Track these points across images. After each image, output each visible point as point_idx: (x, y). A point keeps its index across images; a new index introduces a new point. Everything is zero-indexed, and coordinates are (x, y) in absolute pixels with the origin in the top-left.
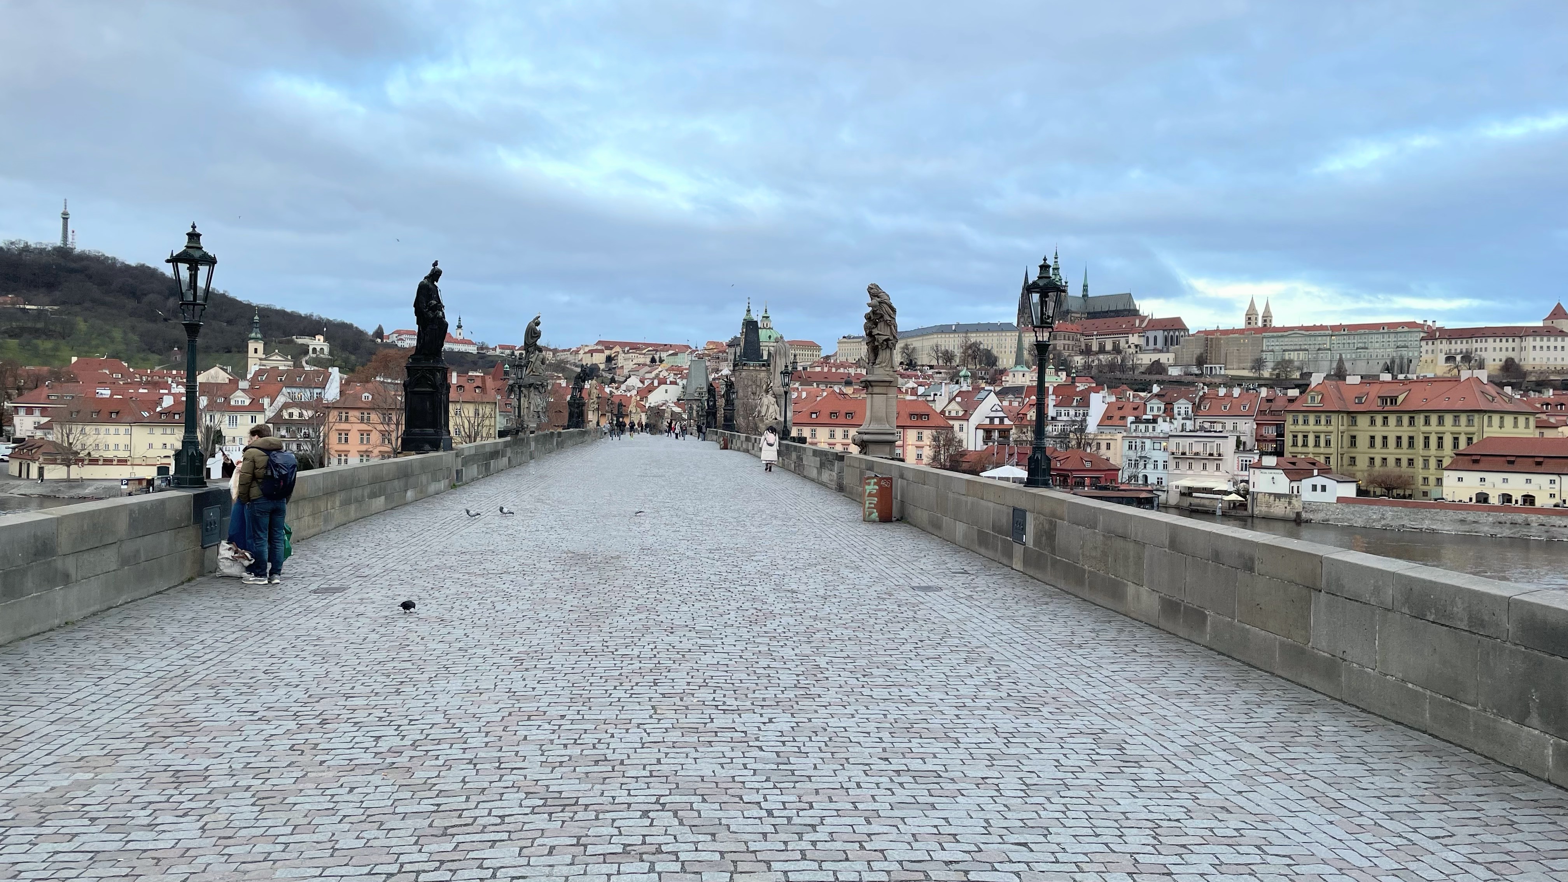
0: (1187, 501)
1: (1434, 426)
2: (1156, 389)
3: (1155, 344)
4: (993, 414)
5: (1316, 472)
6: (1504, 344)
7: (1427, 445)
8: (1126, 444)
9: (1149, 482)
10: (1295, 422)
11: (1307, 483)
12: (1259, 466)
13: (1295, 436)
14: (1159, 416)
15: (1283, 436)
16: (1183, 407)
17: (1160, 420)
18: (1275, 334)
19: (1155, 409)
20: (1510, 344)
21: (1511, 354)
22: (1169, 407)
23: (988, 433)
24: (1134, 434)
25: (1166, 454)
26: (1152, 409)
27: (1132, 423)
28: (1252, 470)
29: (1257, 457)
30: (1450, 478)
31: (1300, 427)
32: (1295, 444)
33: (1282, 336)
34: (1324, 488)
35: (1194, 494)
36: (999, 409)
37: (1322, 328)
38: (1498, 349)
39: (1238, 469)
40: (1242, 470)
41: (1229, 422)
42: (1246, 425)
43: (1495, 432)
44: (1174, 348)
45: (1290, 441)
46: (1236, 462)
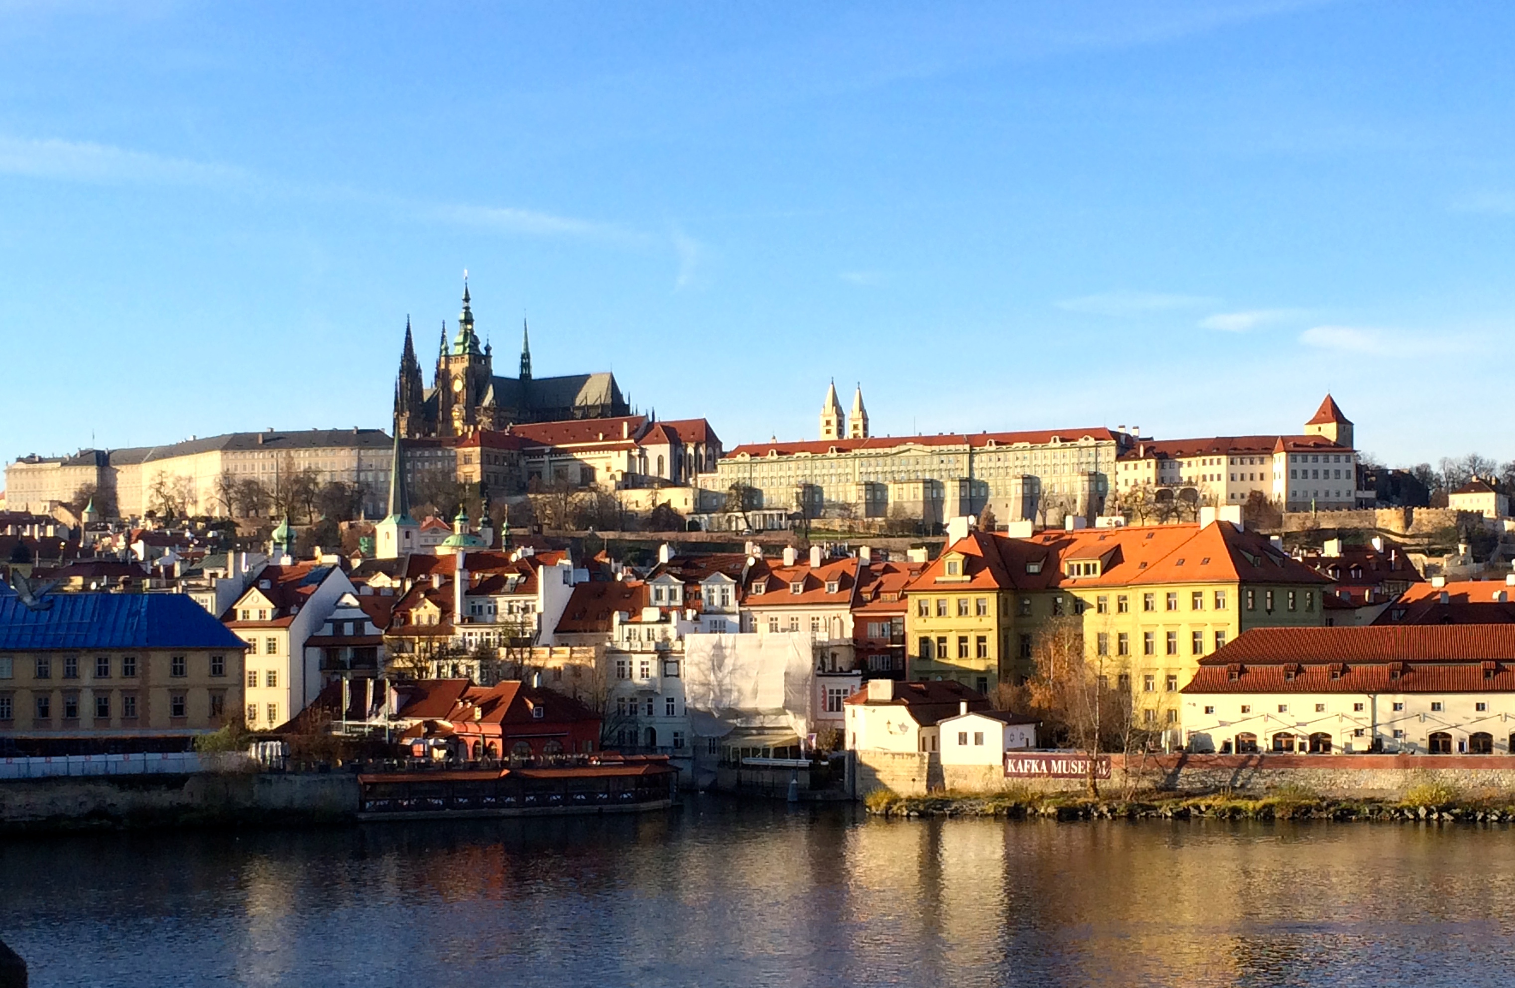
1: (1160, 614)
2: (664, 554)
3: (660, 470)
5: (963, 706)
6: (1247, 469)
7: (1148, 649)
8: (611, 666)
9: (658, 744)
10: (923, 612)
11: (949, 729)
12: (863, 701)
13: (924, 640)
14: (671, 608)
15: (901, 639)
16: (717, 588)
17: (674, 615)
18: (873, 451)
19: (665, 595)
20: (1257, 468)
21: (1258, 486)
22: (691, 589)
23: (332, 651)
24: (627, 647)
26: (658, 596)
27: (621, 623)
28: (848, 709)
29: (857, 683)
30: (1195, 703)
31: (933, 622)
32: (923, 655)
33: (886, 455)
34: (979, 738)
36: (355, 603)
37: (953, 439)
38: (1238, 476)
39: (824, 707)
40: (831, 710)
41: (804, 616)
42: (835, 621)
43: (1260, 619)
44: (696, 479)
45: (916, 650)
46: (819, 694)
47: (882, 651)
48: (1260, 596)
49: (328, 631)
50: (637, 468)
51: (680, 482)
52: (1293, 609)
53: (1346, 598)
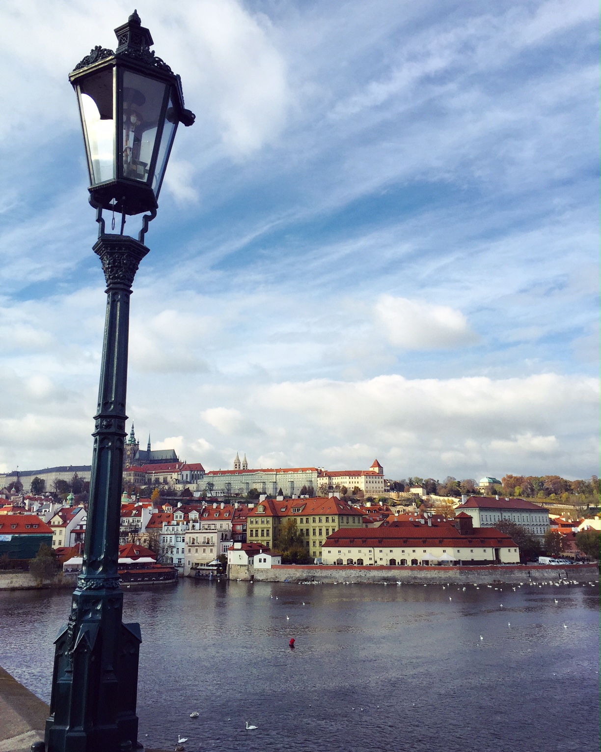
0: (194, 572)
1: (317, 524)
2: (179, 505)
3: (187, 478)
4: (82, 523)
5: (261, 551)
6: (354, 480)
7: (314, 534)
8: (161, 538)
10: (252, 522)
12: (233, 549)
13: (252, 531)
14: (180, 521)
15: (245, 530)
16: (194, 515)
18: (249, 474)
19: (179, 517)
20: (356, 480)
22: (186, 515)
25: (184, 543)
26: (177, 516)
27: (165, 525)
28: (229, 551)
29: (232, 543)
30: (325, 550)
31: (254, 525)
32: (252, 535)
33: (252, 475)
34: (265, 560)
35: (199, 567)
37: (271, 470)
39: (222, 551)
40: (224, 552)
41: (218, 523)
42: (227, 525)
43: (345, 526)
44: (197, 481)
45: (250, 534)
46: (221, 547)
47: (240, 534)
48: (345, 518)
49: (78, 528)
50: (180, 478)
51: (192, 482)
52: (354, 522)
53: (371, 519)
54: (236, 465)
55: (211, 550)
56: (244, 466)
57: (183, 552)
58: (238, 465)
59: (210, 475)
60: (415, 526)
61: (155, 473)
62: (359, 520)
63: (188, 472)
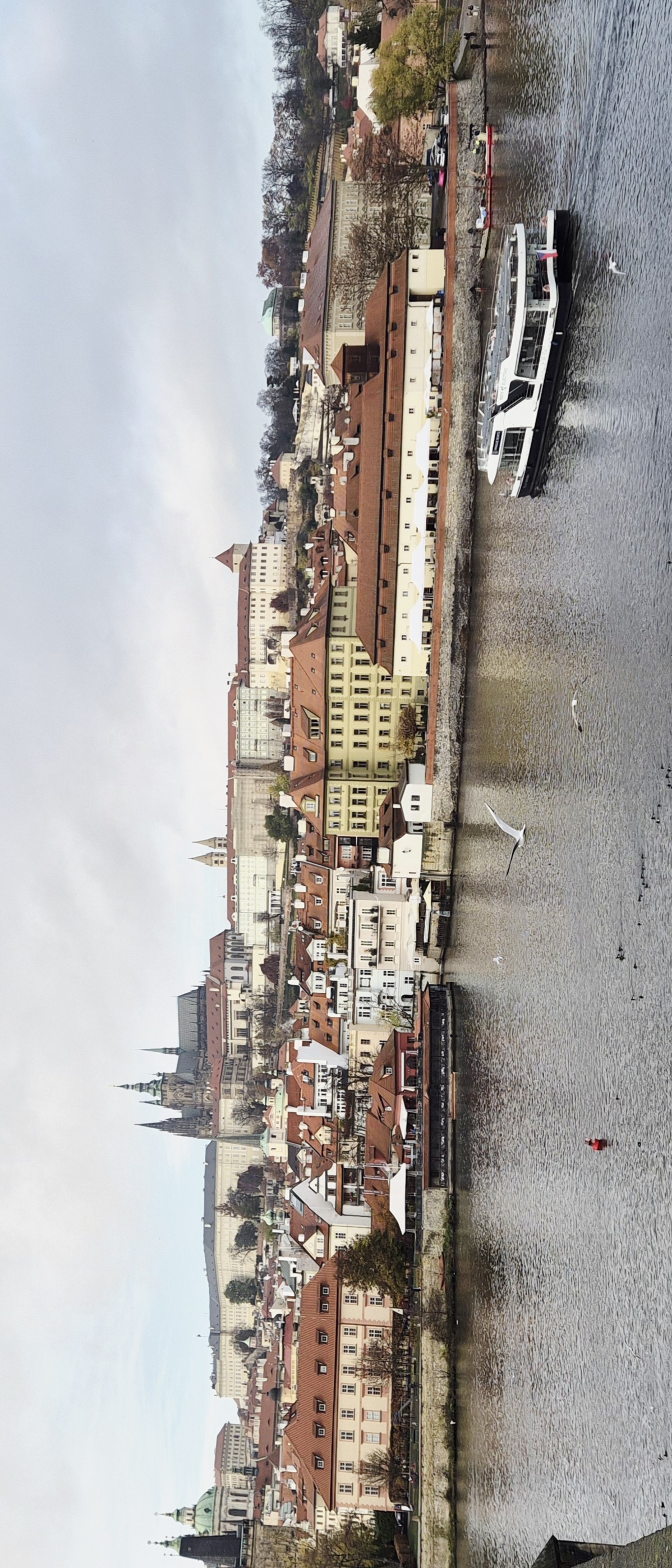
0: (435, 950)
1: (344, 684)
2: (294, 982)
3: (241, 969)
4: (322, 1191)
5: (396, 806)
6: (256, 609)
8: (361, 1019)
9: (411, 993)
10: (336, 825)
11: (409, 816)
12: (390, 866)
13: (354, 826)
14: (328, 979)
15: (352, 839)
16: (317, 950)
17: (333, 978)
18: (235, 836)
19: (319, 983)
20: (258, 603)
21: (269, 601)
22: (316, 966)
23: (346, 1198)
24: (350, 1010)
25: (375, 972)
26: (319, 987)
27: (335, 1011)
28: (394, 875)
29: (378, 869)
30: (400, 669)
31: (343, 820)
33: (238, 827)
34: (415, 798)
35: (426, 940)
36: (315, 1181)
38: (263, 614)
39: (393, 889)
40: (394, 885)
41: (337, 897)
42: (341, 879)
43: (350, 625)
44: (247, 948)
45: (360, 830)
46: (384, 892)
47: (359, 851)
48: (335, 624)
49: (332, 1198)
50: (238, 985)
51: (248, 958)
52: (345, 605)
53: (339, 569)
54: (216, 862)
55: (389, 912)
56: (220, 845)
57: (391, 974)
58: (215, 858)
59: (235, 919)
60: (357, 472)
61: (227, 1038)
62: (340, 594)
63: (228, 965)
